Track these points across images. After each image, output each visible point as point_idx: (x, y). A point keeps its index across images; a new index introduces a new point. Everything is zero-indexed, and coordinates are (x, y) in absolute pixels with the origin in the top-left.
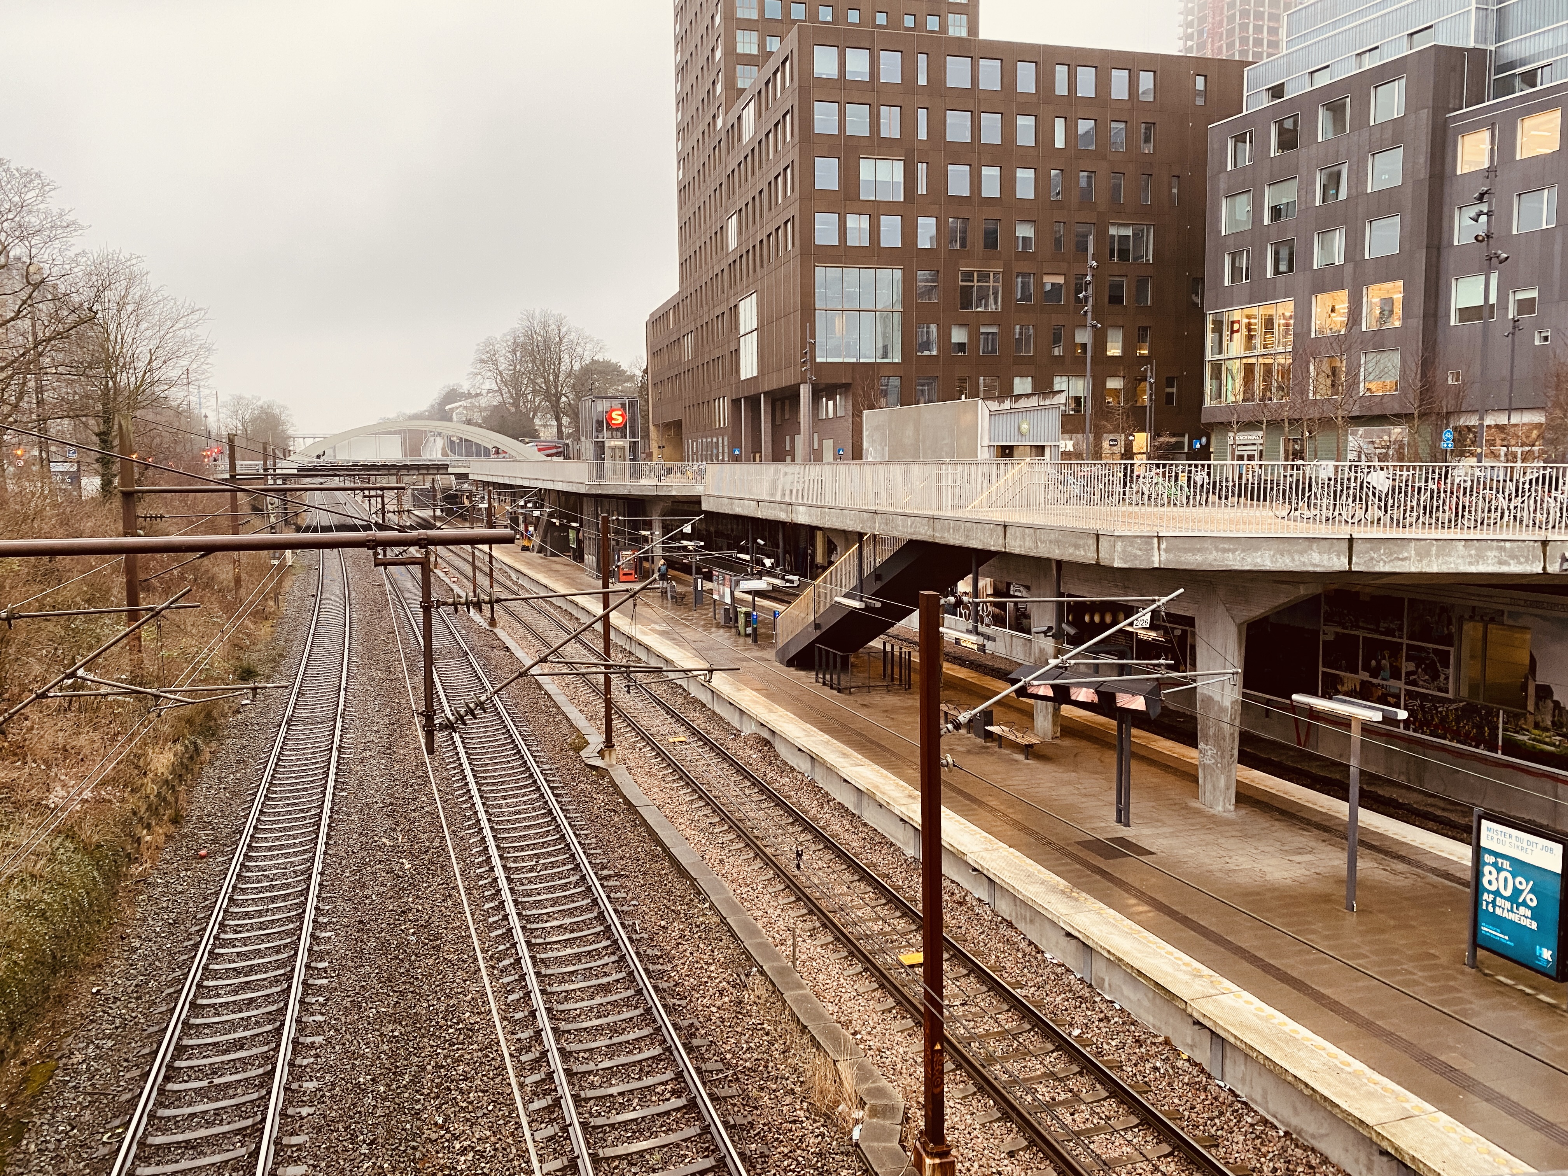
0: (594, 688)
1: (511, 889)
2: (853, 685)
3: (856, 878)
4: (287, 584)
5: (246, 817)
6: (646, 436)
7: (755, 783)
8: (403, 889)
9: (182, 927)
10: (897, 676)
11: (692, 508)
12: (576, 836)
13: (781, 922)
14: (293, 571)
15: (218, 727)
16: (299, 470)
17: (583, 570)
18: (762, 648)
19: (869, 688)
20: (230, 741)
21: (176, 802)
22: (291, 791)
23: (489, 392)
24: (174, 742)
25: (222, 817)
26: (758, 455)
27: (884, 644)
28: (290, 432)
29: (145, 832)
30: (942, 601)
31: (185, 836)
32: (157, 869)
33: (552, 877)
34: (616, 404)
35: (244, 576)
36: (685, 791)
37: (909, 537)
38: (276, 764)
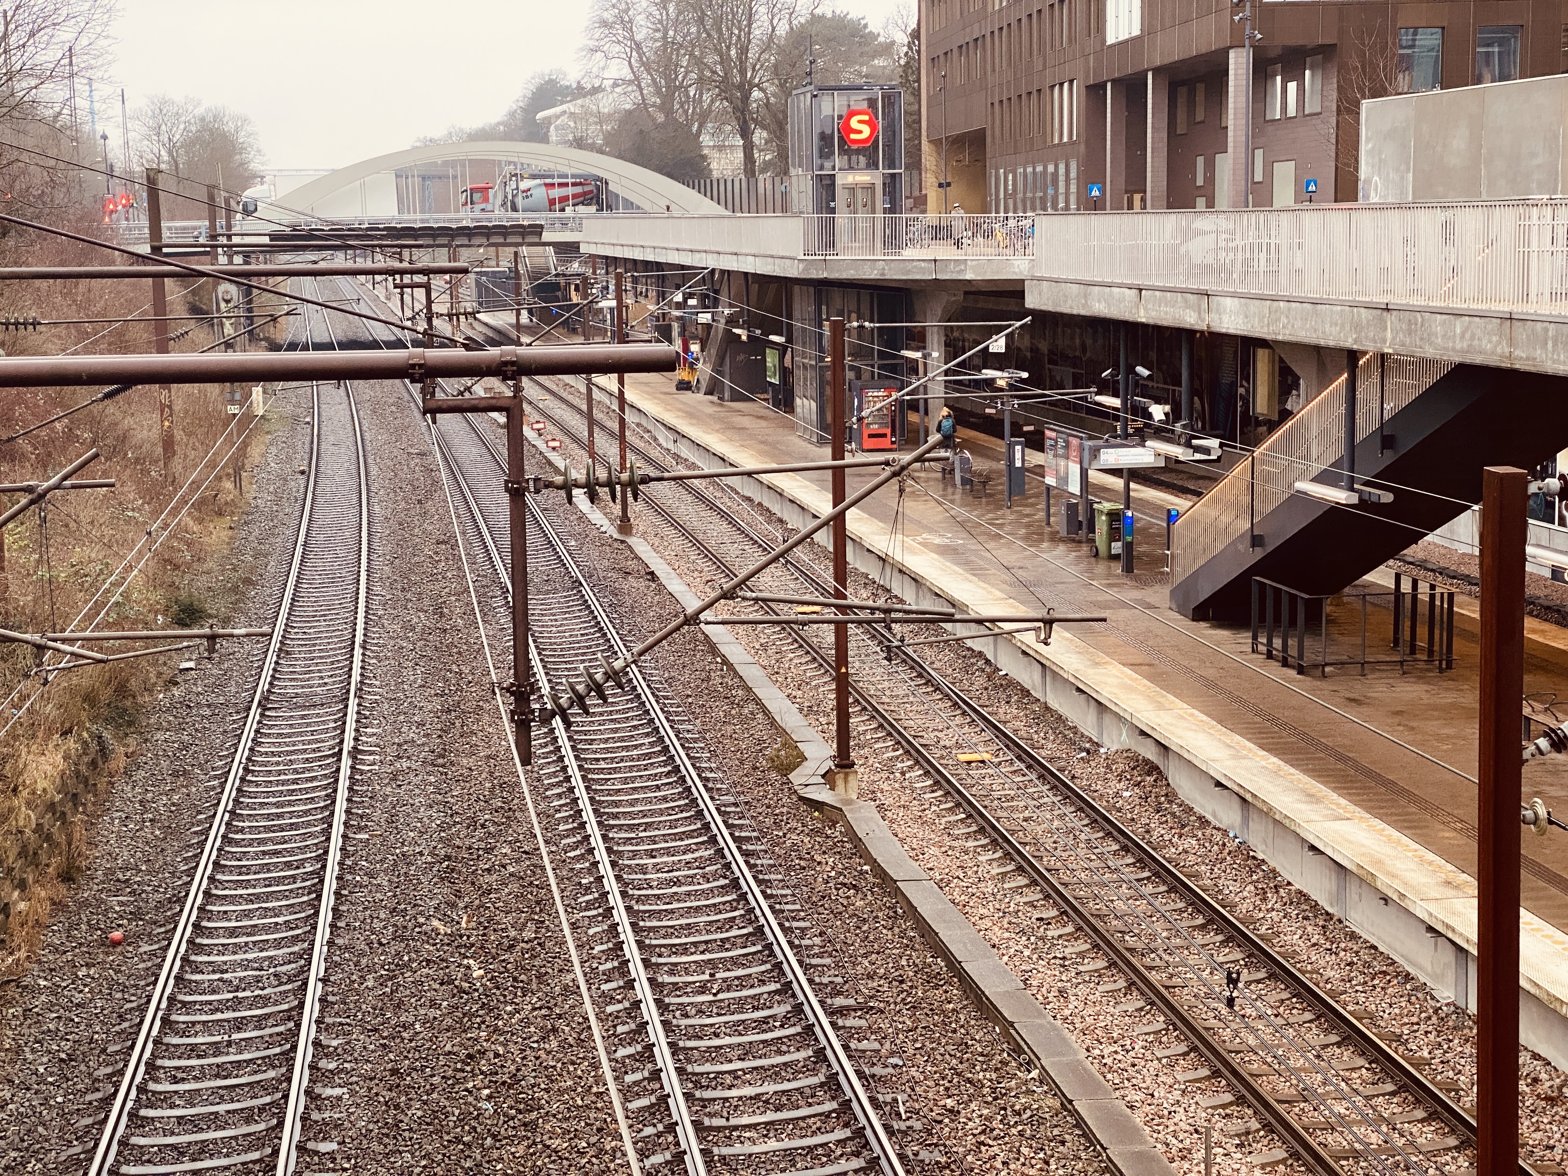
0: (813, 652)
1: (665, 1024)
2: (1330, 659)
3: (1334, 1038)
4: (255, 452)
5: (191, 873)
6: (915, 165)
7: (1128, 846)
8: (472, 1015)
9: (83, 1067)
10: (1422, 644)
11: (1005, 305)
12: (785, 930)
13: (1181, 1115)
14: (266, 427)
15: (138, 707)
16: (273, 237)
17: (793, 427)
18: (1142, 583)
19: (1364, 667)
20: (159, 736)
21: (70, 844)
22: (267, 829)
23: (615, 85)
24: (65, 734)
25: (149, 872)
26: (1137, 197)
27: (1398, 577)
28: (255, 166)
29: (16, 894)
30: (1533, 488)
31: (86, 904)
32: (39, 962)
33: (740, 1005)
34: (858, 101)
35: (179, 435)
36: (990, 855)
37: (1458, 359)
38: (243, 780)
